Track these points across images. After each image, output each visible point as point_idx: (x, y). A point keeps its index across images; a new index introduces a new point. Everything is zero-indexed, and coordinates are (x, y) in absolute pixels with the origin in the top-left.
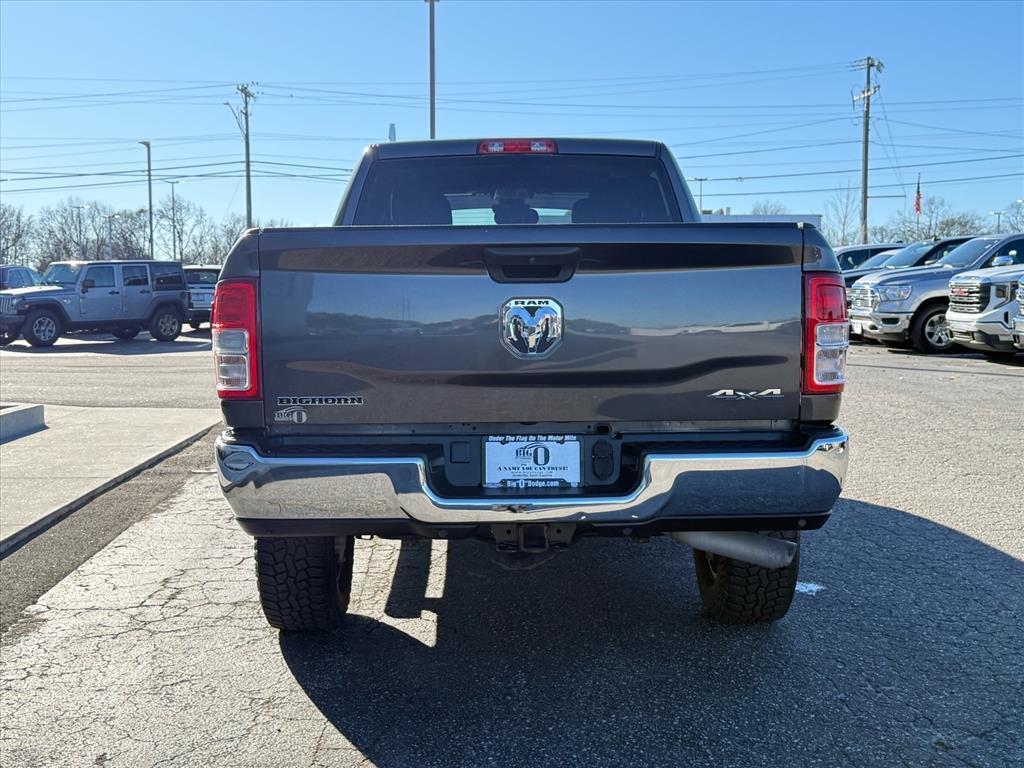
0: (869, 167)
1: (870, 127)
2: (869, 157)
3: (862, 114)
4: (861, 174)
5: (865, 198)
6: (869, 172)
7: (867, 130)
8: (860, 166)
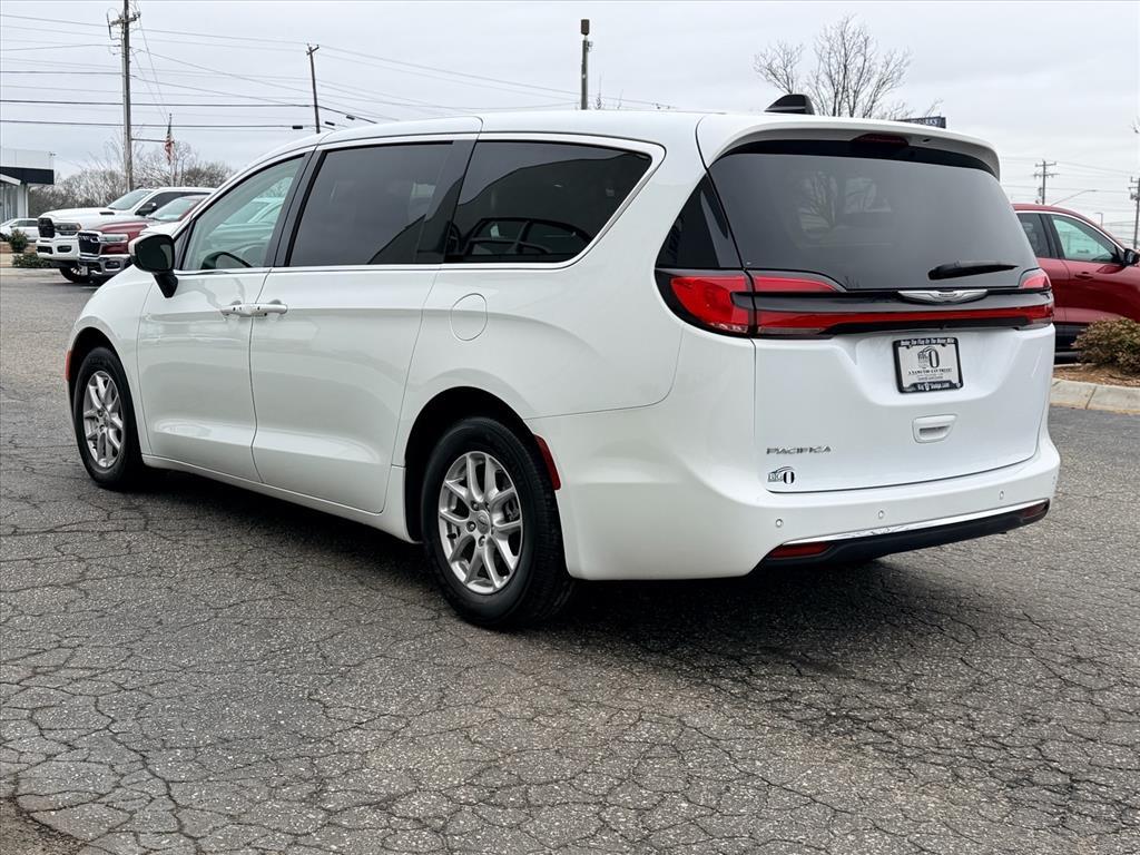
0: (132, 102)
1: (131, 58)
2: (131, 90)
3: (120, 42)
4: (122, 109)
5: (129, 139)
6: (132, 106)
7: (127, 62)
8: (121, 99)
